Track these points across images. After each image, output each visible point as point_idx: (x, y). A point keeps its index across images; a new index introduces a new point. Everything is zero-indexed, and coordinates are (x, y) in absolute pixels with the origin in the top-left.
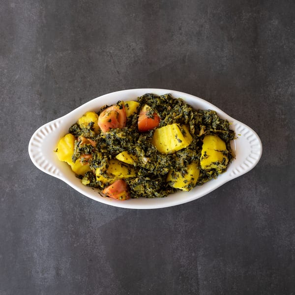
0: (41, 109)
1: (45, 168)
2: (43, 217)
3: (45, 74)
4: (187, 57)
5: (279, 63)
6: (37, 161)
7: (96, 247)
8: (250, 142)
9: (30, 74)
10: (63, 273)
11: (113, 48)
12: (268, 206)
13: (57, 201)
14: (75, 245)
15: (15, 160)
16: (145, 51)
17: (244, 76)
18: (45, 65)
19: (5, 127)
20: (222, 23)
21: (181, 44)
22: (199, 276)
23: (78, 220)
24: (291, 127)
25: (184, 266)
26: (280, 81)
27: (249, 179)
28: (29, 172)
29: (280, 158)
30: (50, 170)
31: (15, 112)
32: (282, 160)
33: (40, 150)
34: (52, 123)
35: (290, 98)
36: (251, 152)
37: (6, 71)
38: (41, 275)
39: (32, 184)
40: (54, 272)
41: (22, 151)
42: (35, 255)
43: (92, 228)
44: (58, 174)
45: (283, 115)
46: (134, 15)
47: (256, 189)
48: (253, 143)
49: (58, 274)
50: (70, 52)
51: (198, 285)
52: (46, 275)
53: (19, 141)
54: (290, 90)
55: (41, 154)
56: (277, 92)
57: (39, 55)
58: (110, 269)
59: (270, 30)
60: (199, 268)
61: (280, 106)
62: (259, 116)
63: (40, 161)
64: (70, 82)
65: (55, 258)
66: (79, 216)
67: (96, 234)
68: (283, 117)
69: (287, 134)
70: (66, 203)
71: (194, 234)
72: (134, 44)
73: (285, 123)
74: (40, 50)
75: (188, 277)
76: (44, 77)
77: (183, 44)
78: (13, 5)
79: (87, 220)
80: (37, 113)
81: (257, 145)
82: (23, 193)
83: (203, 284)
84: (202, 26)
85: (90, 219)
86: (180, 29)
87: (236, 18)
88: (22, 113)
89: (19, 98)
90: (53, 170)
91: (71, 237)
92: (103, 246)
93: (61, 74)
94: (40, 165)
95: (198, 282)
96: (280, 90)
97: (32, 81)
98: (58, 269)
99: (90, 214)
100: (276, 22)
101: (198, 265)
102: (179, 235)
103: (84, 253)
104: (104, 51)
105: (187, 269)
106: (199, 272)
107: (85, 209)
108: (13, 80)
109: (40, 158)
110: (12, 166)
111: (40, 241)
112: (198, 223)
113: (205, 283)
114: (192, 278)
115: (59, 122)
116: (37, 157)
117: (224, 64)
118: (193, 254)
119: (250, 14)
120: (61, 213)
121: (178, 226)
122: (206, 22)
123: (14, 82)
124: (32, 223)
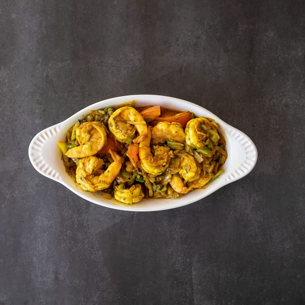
0: (41, 118)
1: (45, 172)
2: (42, 223)
3: (45, 83)
4: (184, 68)
5: (274, 74)
6: (37, 165)
7: (94, 252)
8: (246, 149)
9: (31, 83)
10: (61, 277)
11: (112, 59)
12: (261, 214)
13: (56, 207)
14: (73, 250)
15: (16, 168)
16: (143, 62)
17: (239, 87)
18: (45, 75)
19: (6, 135)
20: (218, 34)
21: (177, 55)
22: (194, 280)
23: (76, 226)
24: (285, 137)
25: (179, 271)
26: (274, 92)
27: (243, 188)
28: (29, 179)
29: (274, 167)
30: (50, 174)
31: (16, 121)
32: (276, 169)
33: (40, 154)
34: (52, 128)
35: (284, 108)
36: (247, 158)
37: (7, 80)
38: (40, 279)
39: (32, 191)
40: (52, 276)
41: (22, 158)
42: (35, 259)
43: (90, 234)
44: (58, 178)
45: (277, 124)
46: (132, 26)
47: (250, 197)
48: (248, 150)
49: (57, 278)
50: (69, 62)
51: (192, 289)
52: (45, 279)
53: (20, 149)
54: (284, 101)
55: (41, 158)
56: (271, 103)
57: (39, 65)
58: (107, 273)
59: (266, 42)
60: (194, 273)
61: (274, 117)
62: (253, 126)
63: (40, 165)
64: (69, 91)
65: (54, 262)
66: (77, 223)
67: (94, 239)
68: (277, 127)
69: (281, 143)
70: (65, 209)
71: (189, 240)
72: (132, 55)
73: (279, 133)
74: (40, 60)
75: (182, 282)
76: (45, 87)
77: (180, 55)
78: (14, 16)
79: (85, 226)
80: (37, 121)
81: (252, 151)
82: (23, 199)
83: (198, 289)
84: (199, 38)
85: (88, 225)
86: (177, 41)
87: (232, 30)
88: (22, 122)
89: (20, 107)
90: (52, 174)
91: (70, 242)
92: (100, 252)
93: (61, 83)
94: (41, 169)
95: (192, 287)
96: (275, 100)
97: (32, 90)
98: (56, 273)
99: (88, 220)
100: (271, 34)
101: (193, 271)
102: (175, 241)
103: (82, 257)
104: (103, 62)
105: (182, 275)
106: (193, 277)
107: (83, 216)
108: (14, 90)
109: (40, 162)
110: (13, 173)
111: (40, 246)
112: (193, 230)
113: (199, 287)
114: (186, 283)
115: (59, 127)
116: (37, 161)
117: (220, 75)
118: (188, 260)
119: (246, 26)
120: (60, 219)
121: (173, 233)
122: (202, 33)
123: (15, 91)
124: (31, 228)
